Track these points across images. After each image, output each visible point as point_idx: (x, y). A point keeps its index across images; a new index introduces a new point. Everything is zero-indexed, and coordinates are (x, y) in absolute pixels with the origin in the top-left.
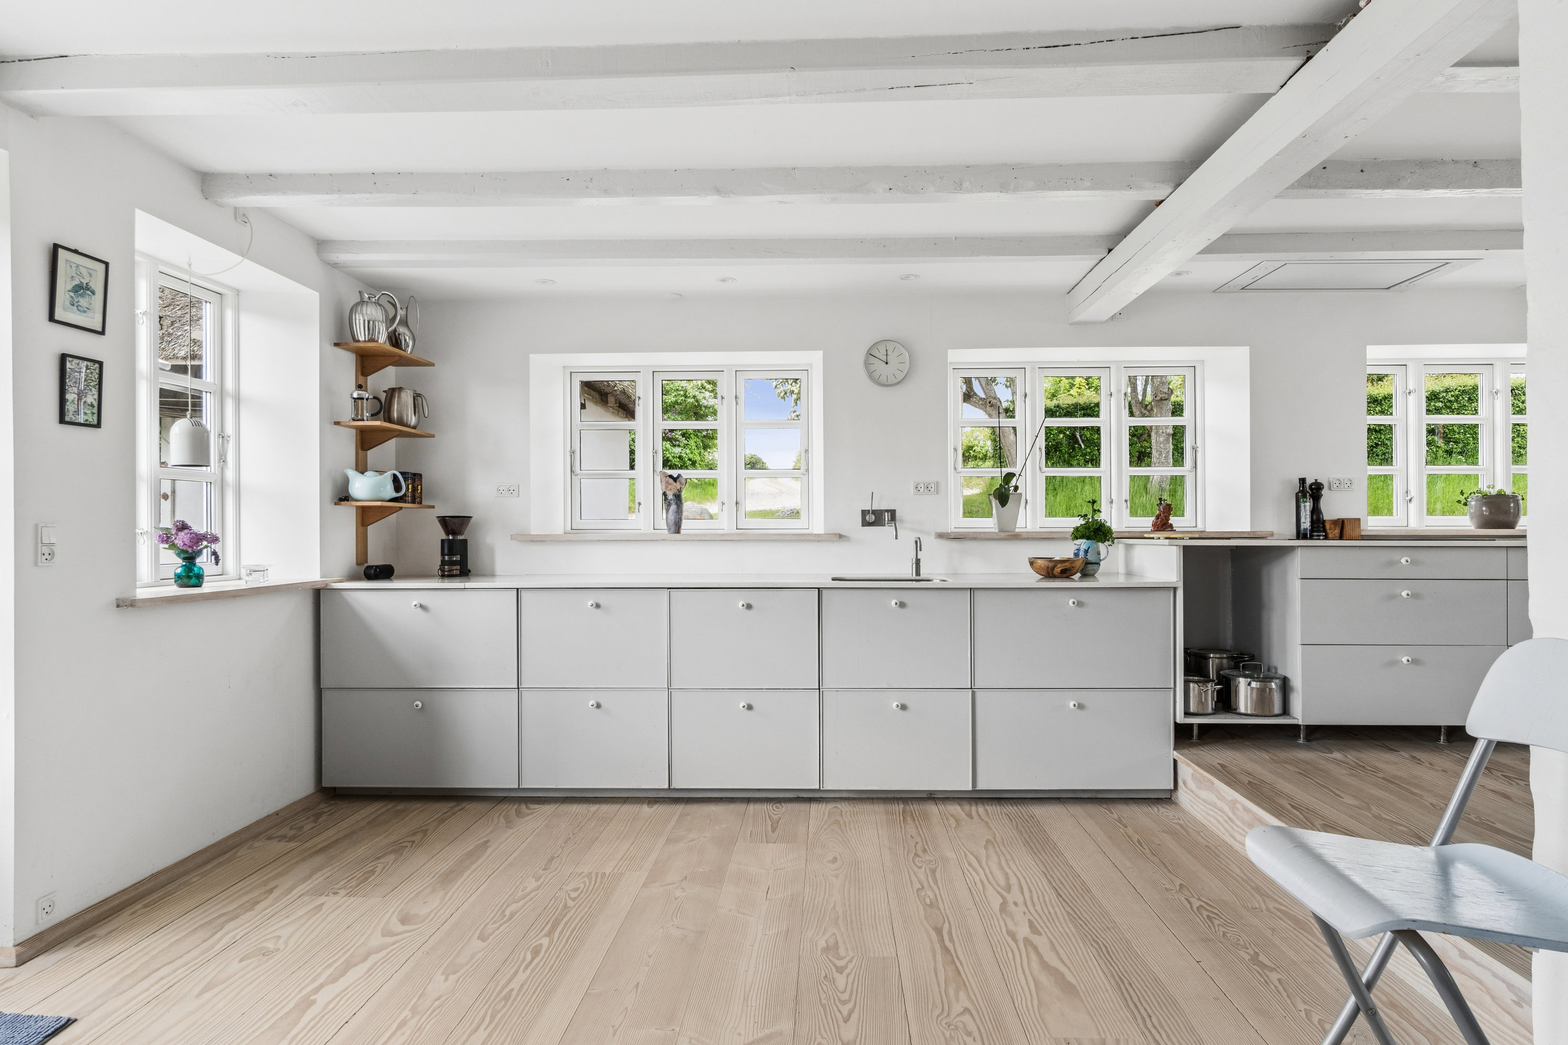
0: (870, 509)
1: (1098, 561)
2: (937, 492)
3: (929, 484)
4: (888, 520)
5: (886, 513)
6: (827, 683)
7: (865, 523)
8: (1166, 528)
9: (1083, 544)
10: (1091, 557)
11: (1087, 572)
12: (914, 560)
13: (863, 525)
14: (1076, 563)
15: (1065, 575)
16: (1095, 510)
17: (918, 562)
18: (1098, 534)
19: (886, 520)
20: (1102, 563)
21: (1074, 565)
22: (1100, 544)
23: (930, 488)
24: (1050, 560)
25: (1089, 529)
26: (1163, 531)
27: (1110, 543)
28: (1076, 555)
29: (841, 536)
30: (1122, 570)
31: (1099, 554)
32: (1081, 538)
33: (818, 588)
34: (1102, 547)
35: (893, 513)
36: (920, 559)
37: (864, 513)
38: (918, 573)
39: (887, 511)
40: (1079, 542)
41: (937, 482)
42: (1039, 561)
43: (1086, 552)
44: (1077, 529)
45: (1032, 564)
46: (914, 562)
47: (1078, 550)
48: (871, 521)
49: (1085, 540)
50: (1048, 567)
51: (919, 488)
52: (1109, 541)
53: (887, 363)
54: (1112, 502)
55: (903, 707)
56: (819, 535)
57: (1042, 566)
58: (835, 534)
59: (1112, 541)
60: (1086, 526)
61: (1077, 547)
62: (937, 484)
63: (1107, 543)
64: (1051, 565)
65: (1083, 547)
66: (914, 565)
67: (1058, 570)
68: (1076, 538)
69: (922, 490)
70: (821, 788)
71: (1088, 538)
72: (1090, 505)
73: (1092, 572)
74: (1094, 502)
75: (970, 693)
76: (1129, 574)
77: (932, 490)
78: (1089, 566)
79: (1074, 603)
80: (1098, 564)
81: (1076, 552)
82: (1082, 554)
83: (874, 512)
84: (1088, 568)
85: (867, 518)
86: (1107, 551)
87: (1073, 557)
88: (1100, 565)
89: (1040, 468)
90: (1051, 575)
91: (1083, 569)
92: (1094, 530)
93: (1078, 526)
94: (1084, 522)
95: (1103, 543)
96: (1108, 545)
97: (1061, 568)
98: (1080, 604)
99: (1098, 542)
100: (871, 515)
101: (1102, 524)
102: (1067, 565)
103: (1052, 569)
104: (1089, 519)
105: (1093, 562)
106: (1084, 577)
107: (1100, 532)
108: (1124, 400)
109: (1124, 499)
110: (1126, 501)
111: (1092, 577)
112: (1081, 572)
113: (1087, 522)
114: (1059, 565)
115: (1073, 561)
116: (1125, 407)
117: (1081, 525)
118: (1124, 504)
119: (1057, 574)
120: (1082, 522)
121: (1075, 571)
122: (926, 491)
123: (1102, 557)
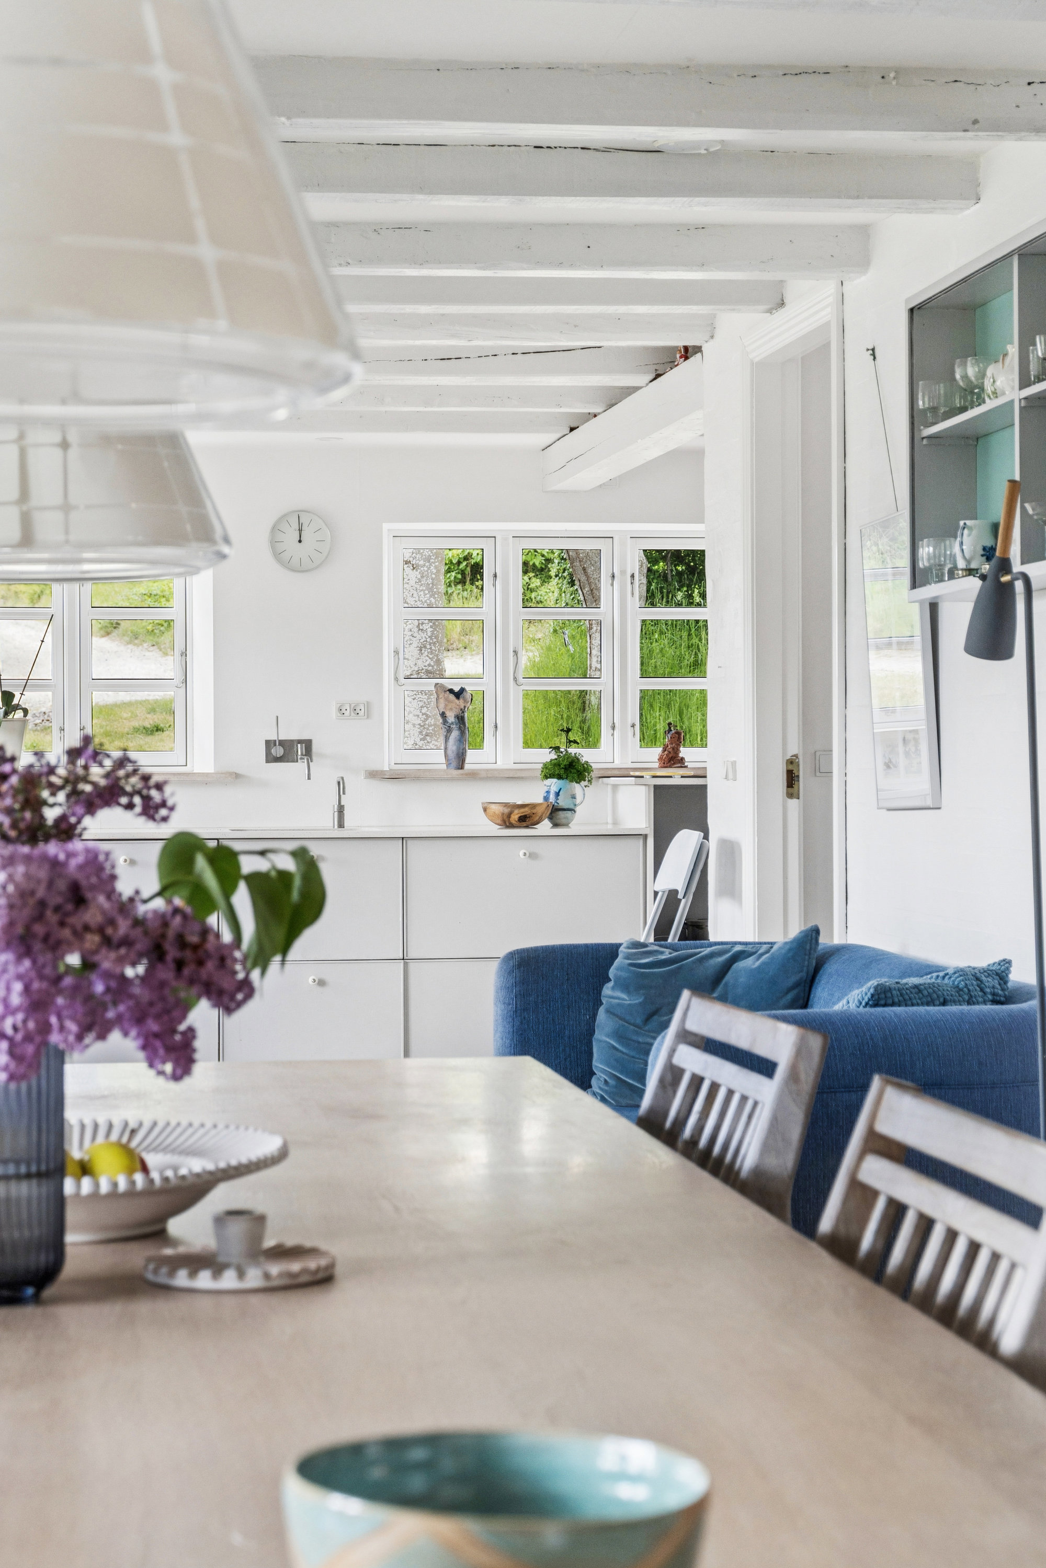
0: (275, 738)
1: (571, 807)
2: (368, 715)
3: (357, 705)
4: (302, 755)
5: (299, 745)
7: (271, 758)
8: (674, 764)
9: (554, 784)
10: (563, 802)
11: (558, 821)
12: (336, 806)
13: (267, 761)
14: (538, 808)
15: (524, 824)
16: (570, 742)
17: (341, 810)
18: (571, 772)
19: (299, 753)
20: (577, 809)
21: (534, 811)
22: (577, 785)
23: (358, 711)
24: (506, 805)
25: (560, 765)
26: (670, 767)
27: (586, 783)
28: (546, 798)
29: (237, 776)
30: (610, 820)
31: (574, 797)
32: (550, 777)
34: (577, 788)
35: (308, 745)
36: (344, 805)
37: (268, 743)
38: (341, 825)
39: (300, 742)
40: (549, 782)
41: (368, 703)
42: (493, 806)
43: (557, 794)
44: (545, 766)
45: (485, 810)
46: (336, 810)
47: (548, 792)
48: (278, 756)
49: (555, 780)
50: (503, 814)
51: (343, 711)
52: (585, 780)
53: (300, 541)
54: (613, 728)
55: (321, 983)
56: (207, 775)
57: (497, 812)
58: (231, 774)
59: (589, 781)
60: (555, 764)
61: (546, 789)
62: (368, 705)
63: (583, 783)
64: (507, 811)
65: (554, 789)
66: (336, 814)
67: (515, 817)
68: (546, 777)
69: (347, 713)
71: (560, 777)
72: (564, 735)
73: (564, 821)
74: (568, 731)
75: (402, 965)
76: (615, 823)
77: (362, 713)
78: (560, 812)
79: (525, 854)
80: (572, 810)
81: (545, 795)
82: (552, 798)
83: (282, 743)
84: (556, 814)
85: (273, 751)
86: (584, 794)
87: (540, 800)
88: (575, 811)
89: (515, 679)
90: (510, 823)
91: (553, 815)
92: (567, 767)
93: (549, 761)
94: (556, 757)
95: (579, 783)
96: (586, 786)
97: (519, 815)
98: (532, 856)
99: (572, 781)
100: (278, 747)
101: (578, 759)
102: (526, 811)
103: (509, 815)
104: (562, 752)
105: (566, 807)
106: (556, 825)
107: (575, 769)
108: (632, 583)
109: (630, 723)
110: (633, 726)
111: (566, 825)
112: (551, 818)
113: (558, 756)
114: (516, 811)
115: (533, 806)
116: (633, 594)
117: (551, 760)
118: (630, 731)
119: (514, 822)
120: (553, 756)
121: (537, 818)
122: (353, 714)
123: (578, 801)
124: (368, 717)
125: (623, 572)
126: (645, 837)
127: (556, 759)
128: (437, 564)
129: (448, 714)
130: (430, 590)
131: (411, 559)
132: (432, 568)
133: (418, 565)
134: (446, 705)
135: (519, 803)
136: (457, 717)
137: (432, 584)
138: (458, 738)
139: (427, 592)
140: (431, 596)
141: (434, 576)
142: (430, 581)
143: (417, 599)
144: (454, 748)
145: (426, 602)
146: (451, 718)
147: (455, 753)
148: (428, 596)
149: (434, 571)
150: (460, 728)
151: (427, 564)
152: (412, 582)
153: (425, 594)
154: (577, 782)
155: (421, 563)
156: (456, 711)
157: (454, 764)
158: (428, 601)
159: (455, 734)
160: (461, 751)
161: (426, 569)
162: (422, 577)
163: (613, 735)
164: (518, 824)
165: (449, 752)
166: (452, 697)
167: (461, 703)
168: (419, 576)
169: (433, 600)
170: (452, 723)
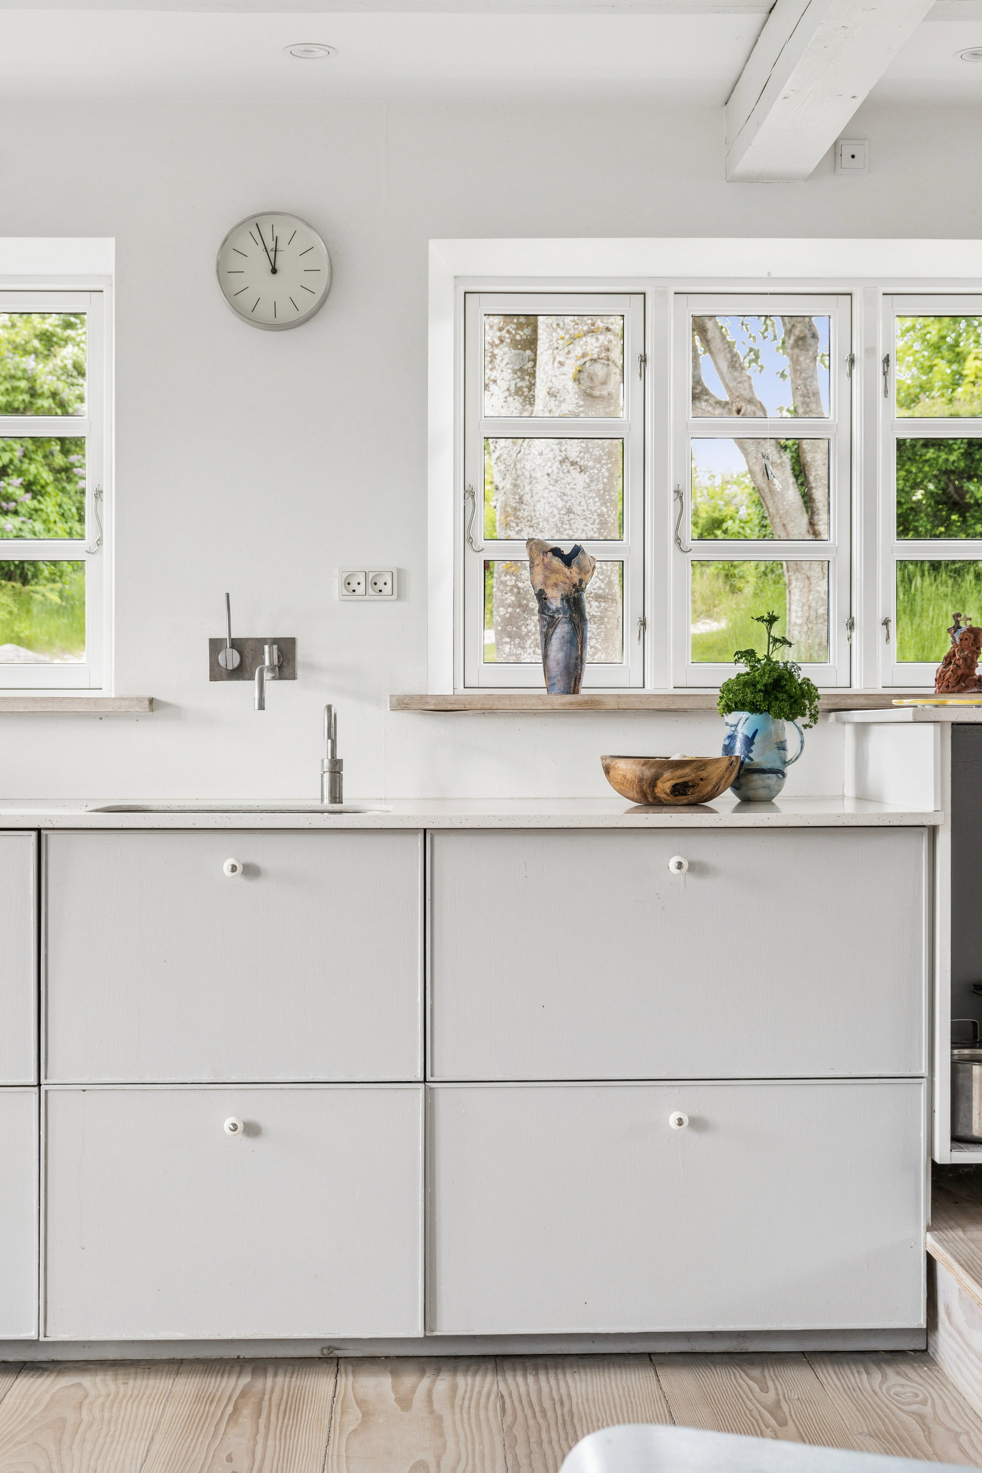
0: (228, 635)
1: (777, 765)
2: (400, 594)
3: (379, 574)
4: (270, 665)
5: (266, 648)
6: (56, 1072)
7: (217, 673)
8: (966, 687)
9: (743, 722)
10: (759, 757)
11: (751, 794)
12: (327, 763)
13: (214, 677)
14: (710, 769)
15: (684, 799)
16: (776, 640)
17: (336, 768)
18: (776, 699)
19: (267, 662)
20: (789, 770)
21: (703, 774)
22: (787, 725)
23: (380, 586)
24: (646, 761)
25: (754, 686)
26: (959, 691)
27: (806, 720)
28: (728, 749)
29: (155, 705)
30: (850, 790)
31: (781, 747)
32: (737, 709)
33: (39, 830)
34: (790, 731)
35: (285, 647)
36: (341, 761)
37: (215, 645)
38: (336, 796)
39: (274, 641)
40: (733, 717)
41: (399, 571)
42: (622, 765)
43: (749, 742)
44: (727, 688)
45: (607, 770)
46: (326, 769)
47: (732, 737)
48: (230, 668)
49: (744, 715)
50: (641, 780)
51: (354, 586)
52: (803, 715)
53: (274, 271)
54: (851, 626)
55: (252, 1130)
56: (100, 701)
57: (629, 776)
58: (143, 700)
59: (812, 716)
60: (746, 683)
61: (728, 731)
62: (399, 576)
63: (800, 721)
64: (648, 773)
65: (743, 731)
66: (327, 776)
67: (664, 786)
68: (729, 709)
69: (361, 590)
70: (42, 1339)
71: (754, 709)
72: (763, 626)
73: (762, 793)
74: (772, 620)
75: (420, 1094)
76: (862, 797)
77: (387, 590)
78: (756, 777)
79: (680, 865)
80: (779, 773)
81: (727, 743)
82: (739, 749)
83: (236, 644)
84: (747, 778)
85: (221, 658)
86: (802, 742)
87: (716, 752)
88: (784, 775)
89: (678, 540)
90: (655, 797)
91: (743, 781)
92: (769, 687)
93: (733, 677)
94: (748, 669)
95: (792, 720)
96: (805, 726)
97: (673, 782)
98: (696, 869)
99: (778, 716)
100: (229, 650)
101: (791, 674)
102: (687, 774)
103: (653, 782)
104: (759, 661)
105: (766, 765)
106: (747, 801)
107: (786, 692)
108: (885, 374)
109: (880, 618)
110: (886, 623)
111: (767, 801)
112: (737, 787)
113: (753, 667)
114: (667, 775)
115: (701, 764)
116: (886, 392)
117: (739, 676)
118: (881, 631)
119: (663, 796)
120: (743, 668)
121: (709, 788)
122: (370, 591)
123: (790, 755)
124: (399, 598)
125: (870, 352)
126: (933, 831)
127: (748, 674)
128: (610, 466)
129: (550, 593)
130: (601, 497)
131: (578, 459)
132: (603, 470)
133: (586, 467)
134: (546, 578)
135: (676, 757)
136: (566, 599)
137: (604, 489)
138: (567, 637)
139: (597, 499)
140: (602, 505)
141: (606, 480)
142: (601, 486)
143: (585, 508)
144: (561, 656)
145: (596, 511)
146: (555, 603)
147: (562, 665)
148: (598, 504)
149: (607, 474)
150: (571, 620)
151: (598, 466)
152: (579, 488)
153: (595, 502)
154: (788, 719)
155: (591, 464)
156: (566, 589)
157: (560, 685)
158: (599, 511)
159: (562, 630)
160: (573, 661)
161: (596, 471)
162: (592, 481)
163: (850, 638)
164: (671, 799)
165: (552, 664)
166: (557, 562)
167: (573, 573)
168: (588, 480)
169: (604, 510)
170: (557, 610)
